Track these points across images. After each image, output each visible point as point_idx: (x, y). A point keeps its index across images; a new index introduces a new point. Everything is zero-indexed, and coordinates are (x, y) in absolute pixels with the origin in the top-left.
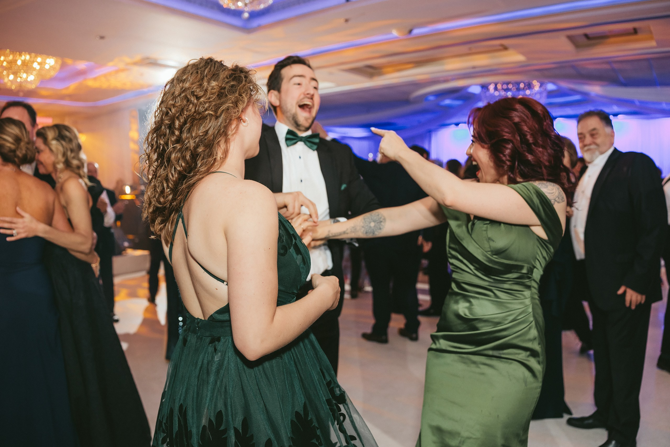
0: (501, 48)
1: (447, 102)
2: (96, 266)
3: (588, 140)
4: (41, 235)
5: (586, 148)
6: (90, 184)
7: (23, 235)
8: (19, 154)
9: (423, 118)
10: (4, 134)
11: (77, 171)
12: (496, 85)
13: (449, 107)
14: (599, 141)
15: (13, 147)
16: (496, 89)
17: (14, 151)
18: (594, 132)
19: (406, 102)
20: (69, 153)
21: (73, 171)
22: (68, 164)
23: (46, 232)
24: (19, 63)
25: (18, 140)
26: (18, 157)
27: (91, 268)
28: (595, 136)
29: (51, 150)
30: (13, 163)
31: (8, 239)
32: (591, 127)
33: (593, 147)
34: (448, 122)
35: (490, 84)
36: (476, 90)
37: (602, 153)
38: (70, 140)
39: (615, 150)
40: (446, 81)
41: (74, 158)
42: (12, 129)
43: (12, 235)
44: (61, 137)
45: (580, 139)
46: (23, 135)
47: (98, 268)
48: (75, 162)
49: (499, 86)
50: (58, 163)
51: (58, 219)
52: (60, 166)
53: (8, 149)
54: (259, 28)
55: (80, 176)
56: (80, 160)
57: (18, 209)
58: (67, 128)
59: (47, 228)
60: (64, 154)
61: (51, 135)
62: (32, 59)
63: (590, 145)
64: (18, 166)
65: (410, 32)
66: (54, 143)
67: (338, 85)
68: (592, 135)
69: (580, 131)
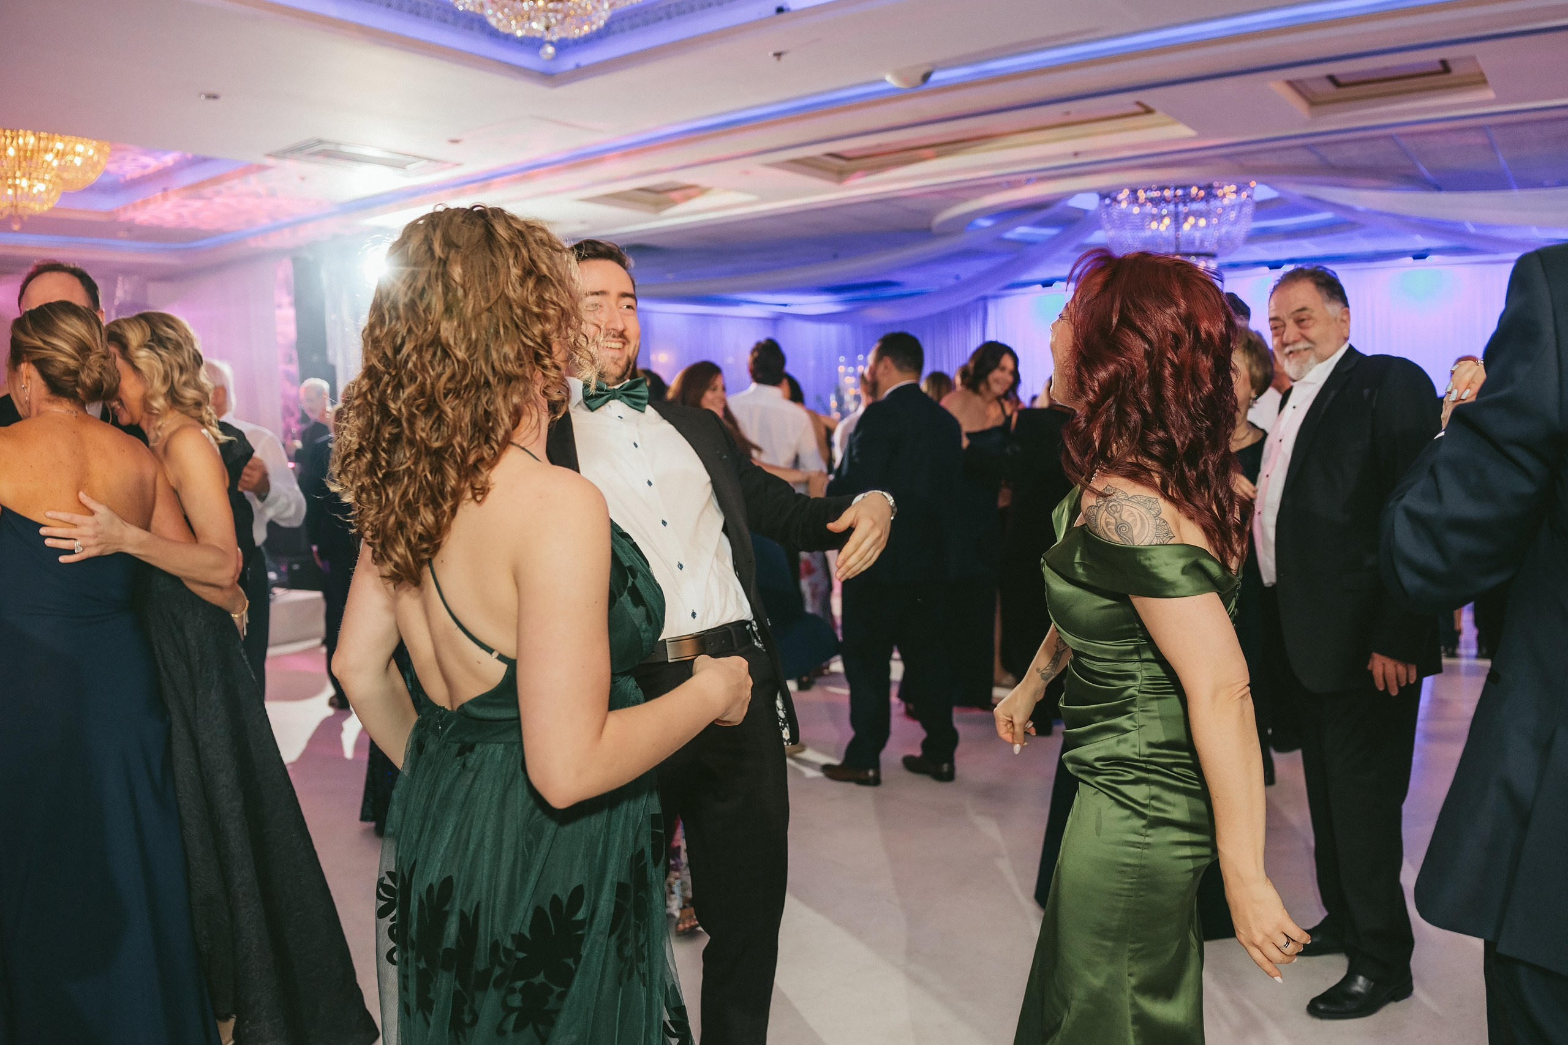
0: (1137, 109)
1: (1022, 231)
2: (240, 617)
3: (1291, 331)
4: (130, 550)
5: (1287, 350)
6: (223, 438)
7: (93, 552)
8: (86, 378)
9: (968, 269)
10: (56, 336)
11: (194, 412)
12: (1134, 192)
13: (1025, 243)
14: (1313, 332)
15: (72, 363)
16: (1134, 199)
17: (75, 373)
18: (1304, 315)
19: (925, 233)
20: (176, 374)
21: (186, 413)
22: (174, 398)
23: (141, 545)
24: (11, 152)
25: (83, 349)
26: (84, 386)
27: (232, 620)
28: (1305, 323)
29: (136, 369)
30: (72, 396)
31: (63, 559)
32: (1299, 306)
33: (1301, 345)
34: (1025, 277)
35: (1120, 190)
36: (1089, 202)
37: (1322, 359)
38: (178, 346)
39: (1351, 350)
40: (1012, 184)
41: (186, 384)
42: (71, 326)
43: (71, 552)
44: (156, 341)
45: (1273, 328)
46: (95, 339)
47: (246, 620)
48: (190, 394)
49: (1141, 194)
50: (153, 397)
51: (164, 516)
52: (159, 403)
53: (62, 366)
54: (580, 73)
55: (202, 423)
56: (199, 387)
57: (82, 495)
58: (168, 321)
59: (143, 535)
60: (166, 378)
61: (134, 336)
62: (42, 144)
63: (1295, 342)
64: (82, 405)
65: (926, 77)
66: (143, 353)
67: (763, 200)
68: (1299, 322)
69: (1273, 315)
